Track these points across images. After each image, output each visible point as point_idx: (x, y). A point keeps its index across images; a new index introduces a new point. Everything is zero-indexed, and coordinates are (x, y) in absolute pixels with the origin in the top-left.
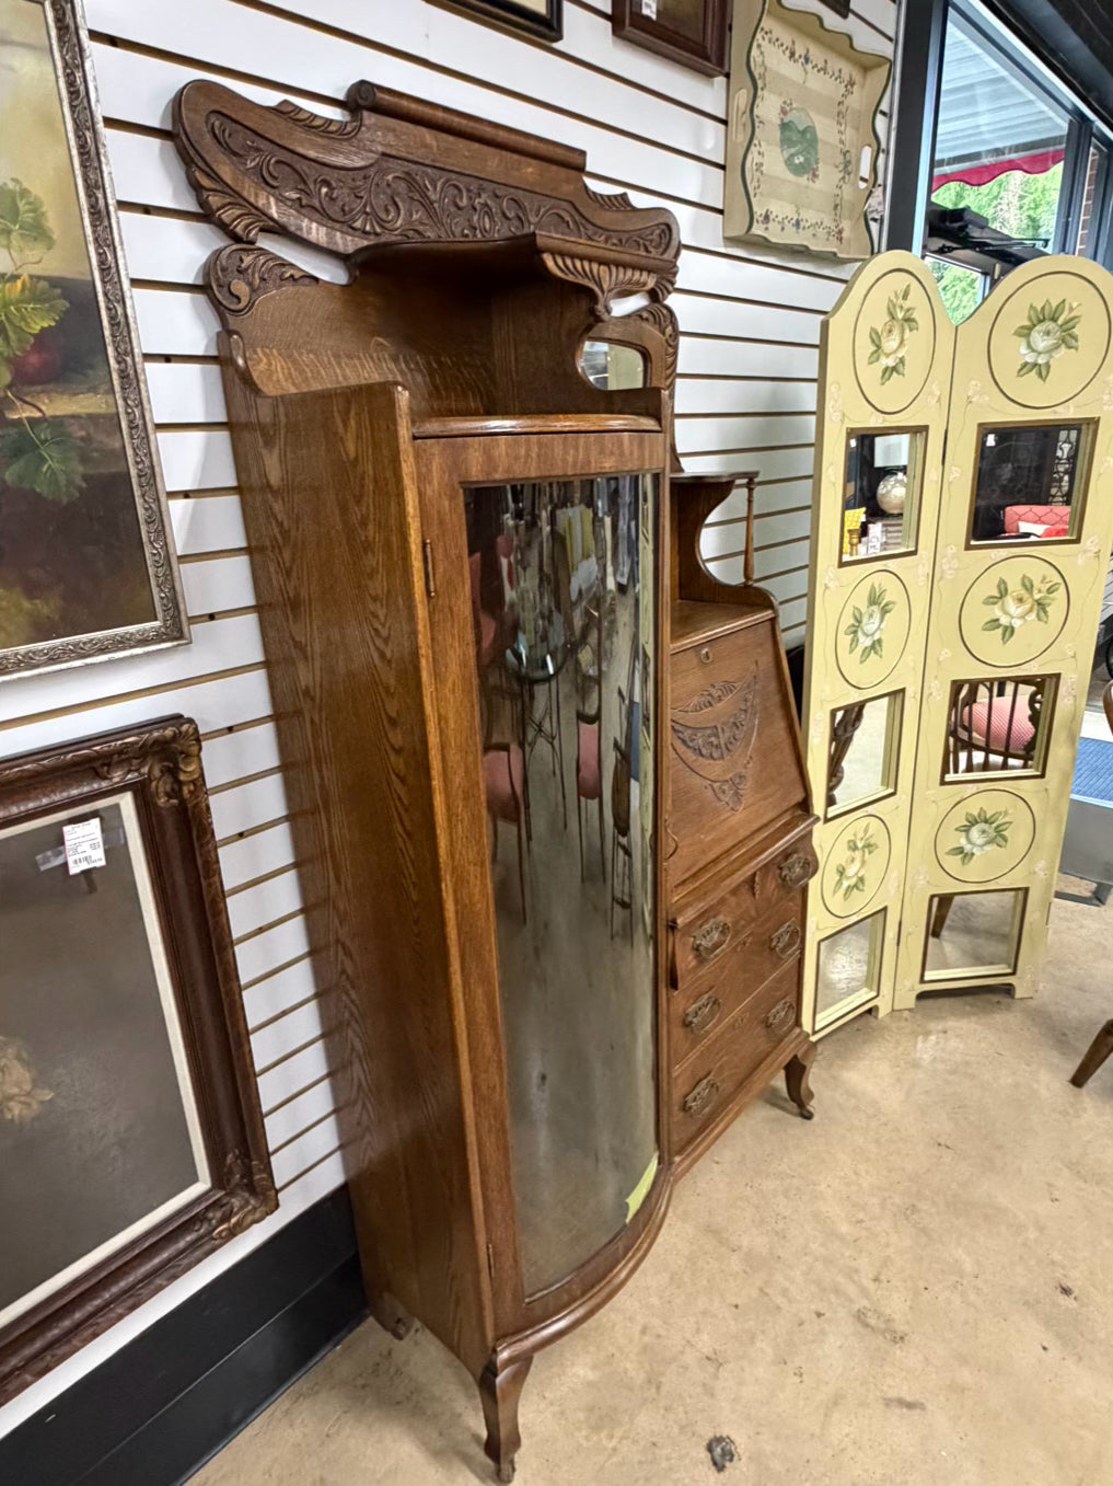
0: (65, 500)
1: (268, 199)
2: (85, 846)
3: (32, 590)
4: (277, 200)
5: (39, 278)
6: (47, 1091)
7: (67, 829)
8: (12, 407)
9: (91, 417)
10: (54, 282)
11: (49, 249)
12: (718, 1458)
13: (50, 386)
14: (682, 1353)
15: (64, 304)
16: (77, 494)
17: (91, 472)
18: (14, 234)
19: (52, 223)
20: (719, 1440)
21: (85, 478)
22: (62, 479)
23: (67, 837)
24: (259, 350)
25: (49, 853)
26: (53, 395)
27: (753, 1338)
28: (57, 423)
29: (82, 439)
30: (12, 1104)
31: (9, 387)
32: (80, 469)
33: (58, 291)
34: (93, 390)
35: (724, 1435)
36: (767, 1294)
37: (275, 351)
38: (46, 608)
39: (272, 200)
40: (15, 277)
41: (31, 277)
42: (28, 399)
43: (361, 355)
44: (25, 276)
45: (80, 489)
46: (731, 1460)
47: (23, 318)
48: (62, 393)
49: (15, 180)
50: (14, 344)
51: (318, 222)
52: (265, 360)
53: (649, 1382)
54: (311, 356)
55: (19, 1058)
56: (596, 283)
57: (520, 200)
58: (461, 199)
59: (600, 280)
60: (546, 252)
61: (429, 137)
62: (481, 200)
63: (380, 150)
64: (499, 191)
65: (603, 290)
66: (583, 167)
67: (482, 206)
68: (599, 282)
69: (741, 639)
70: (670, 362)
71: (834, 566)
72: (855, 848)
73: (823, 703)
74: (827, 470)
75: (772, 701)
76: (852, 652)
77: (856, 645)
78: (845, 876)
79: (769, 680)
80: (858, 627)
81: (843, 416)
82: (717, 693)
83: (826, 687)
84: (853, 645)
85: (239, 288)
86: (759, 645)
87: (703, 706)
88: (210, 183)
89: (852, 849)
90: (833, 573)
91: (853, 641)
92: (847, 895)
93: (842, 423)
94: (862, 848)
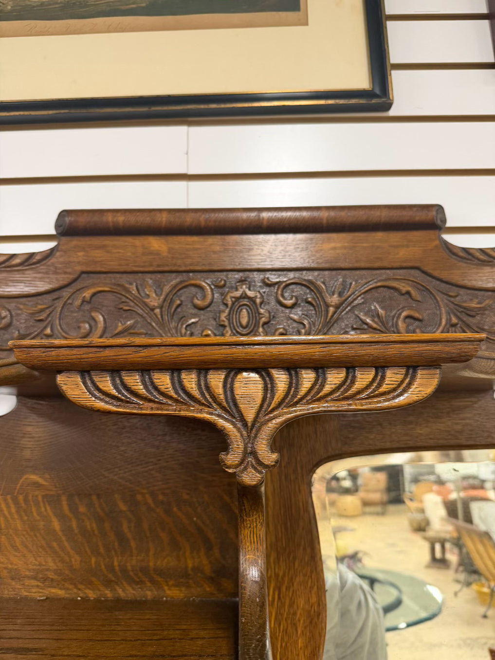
56: (223, 408)
57: (310, 281)
58: (204, 297)
59: (236, 405)
60: (60, 372)
61: (156, 244)
62: (238, 294)
63: (79, 268)
64: (274, 278)
65: (243, 420)
66: (439, 222)
67: (237, 299)
68: (232, 409)
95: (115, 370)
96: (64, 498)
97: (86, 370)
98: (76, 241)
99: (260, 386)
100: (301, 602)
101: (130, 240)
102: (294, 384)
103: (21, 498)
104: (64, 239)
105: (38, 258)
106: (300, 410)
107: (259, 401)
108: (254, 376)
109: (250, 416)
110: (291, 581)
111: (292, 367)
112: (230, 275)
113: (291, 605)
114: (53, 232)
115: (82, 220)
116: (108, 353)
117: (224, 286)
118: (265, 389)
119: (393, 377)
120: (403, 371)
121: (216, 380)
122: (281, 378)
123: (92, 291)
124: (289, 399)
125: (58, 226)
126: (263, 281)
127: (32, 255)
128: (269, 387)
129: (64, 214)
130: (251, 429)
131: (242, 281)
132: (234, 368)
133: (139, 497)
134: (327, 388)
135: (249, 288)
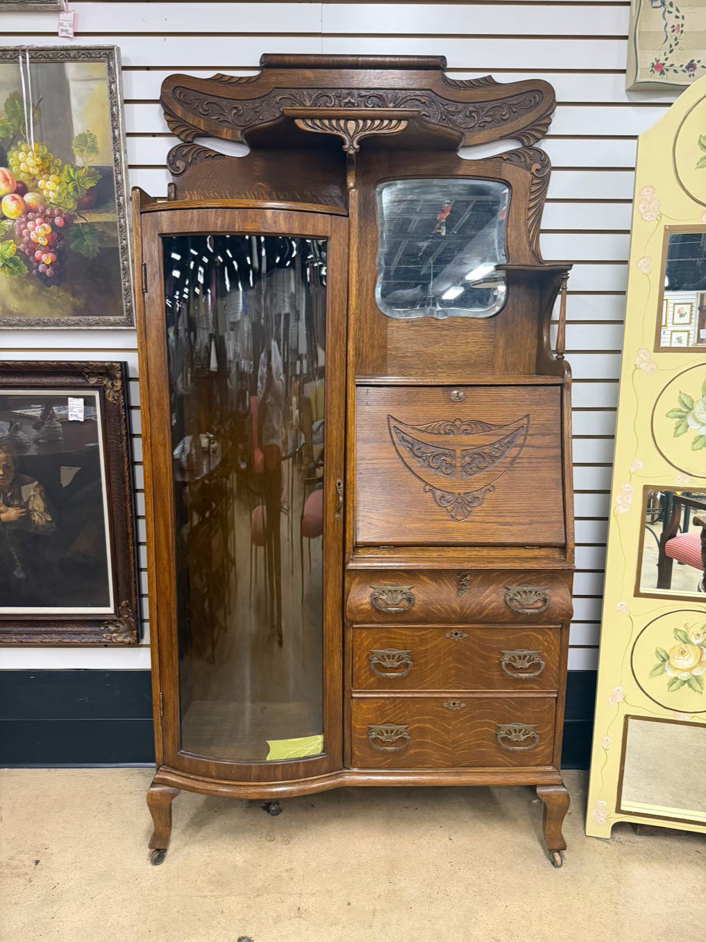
0: (91, 257)
1: (200, 121)
2: (76, 410)
3: (74, 294)
4: (205, 120)
5: (92, 167)
6: (49, 516)
7: (70, 399)
8: (76, 218)
9: (105, 222)
10: (97, 168)
11: (97, 155)
13: (90, 210)
15: (99, 177)
16: (96, 255)
17: (104, 246)
18: (85, 151)
19: (99, 145)
21: (100, 248)
22: (91, 249)
23: (69, 403)
24: (186, 192)
25: (62, 407)
26: (92, 214)
27: (335, 924)
28: (91, 225)
29: (101, 232)
30: (35, 513)
31: (76, 211)
32: (98, 245)
33: (98, 171)
34: (108, 211)
36: (374, 915)
37: (195, 192)
38: (79, 302)
39: (202, 120)
40: (83, 168)
41: (89, 167)
42: (82, 215)
43: (247, 192)
44: (87, 167)
45: (97, 253)
47: (84, 184)
48: (95, 213)
49: (87, 130)
50: (79, 194)
51: (227, 127)
52: (189, 197)
53: (258, 890)
54: (216, 194)
55: (40, 494)
56: (344, 132)
57: (380, 95)
58: (331, 103)
59: (347, 130)
60: (297, 118)
61: (308, 73)
62: (346, 101)
63: (271, 86)
64: (364, 93)
65: (350, 135)
66: (442, 66)
67: (347, 103)
68: (346, 131)
69: (509, 393)
70: (534, 190)
71: (647, 349)
72: (687, 641)
73: (634, 475)
74: (638, 263)
75: (543, 453)
76: (678, 436)
77: (686, 431)
78: (670, 665)
79: (544, 435)
80: (687, 413)
81: (661, 215)
82: (464, 427)
83: (638, 462)
84: (681, 429)
85: (180, 164)
86: (538, 404)
87: (442, 432)
88: (169, 118)
89: (682, 640)
90: (646, 356)
91: (680, 425)
92: (674, 687)
93: (659, 222)
94: (699, 645)
95: (312, 119)
96: (274, 193)
97: (303, 118)
98: (271, 71)
99: (355, 125)
100: (370, 236)
101: (295, 70)
102: (365, 125)
103: (256, 193)
104: (265, 70)
105: (253, 79)
107: (354, 128)
108: (354, 122)
109: (352, 134)
111: (365, 119)
112: (343, 91)
113: (365, 238)
114: (259, 65)
115: (275, 60)
116: (311, 112)
117: (340, 97)
118: (356, 127)
119: (394, 122)
120: (396, 121)
121: (342, 123)
122: (361, 122)
123: (280, 98)
124: (363, 129)
125: (261, 62)
126: (358, 94)
127: (250, 78)
128: (357, 126)
129: (265, 55)
130: (352, 138)
131: (349, 94)
132: (347, 119)
133: (305, 193)
134: (375, 126)
135: (352, 98)
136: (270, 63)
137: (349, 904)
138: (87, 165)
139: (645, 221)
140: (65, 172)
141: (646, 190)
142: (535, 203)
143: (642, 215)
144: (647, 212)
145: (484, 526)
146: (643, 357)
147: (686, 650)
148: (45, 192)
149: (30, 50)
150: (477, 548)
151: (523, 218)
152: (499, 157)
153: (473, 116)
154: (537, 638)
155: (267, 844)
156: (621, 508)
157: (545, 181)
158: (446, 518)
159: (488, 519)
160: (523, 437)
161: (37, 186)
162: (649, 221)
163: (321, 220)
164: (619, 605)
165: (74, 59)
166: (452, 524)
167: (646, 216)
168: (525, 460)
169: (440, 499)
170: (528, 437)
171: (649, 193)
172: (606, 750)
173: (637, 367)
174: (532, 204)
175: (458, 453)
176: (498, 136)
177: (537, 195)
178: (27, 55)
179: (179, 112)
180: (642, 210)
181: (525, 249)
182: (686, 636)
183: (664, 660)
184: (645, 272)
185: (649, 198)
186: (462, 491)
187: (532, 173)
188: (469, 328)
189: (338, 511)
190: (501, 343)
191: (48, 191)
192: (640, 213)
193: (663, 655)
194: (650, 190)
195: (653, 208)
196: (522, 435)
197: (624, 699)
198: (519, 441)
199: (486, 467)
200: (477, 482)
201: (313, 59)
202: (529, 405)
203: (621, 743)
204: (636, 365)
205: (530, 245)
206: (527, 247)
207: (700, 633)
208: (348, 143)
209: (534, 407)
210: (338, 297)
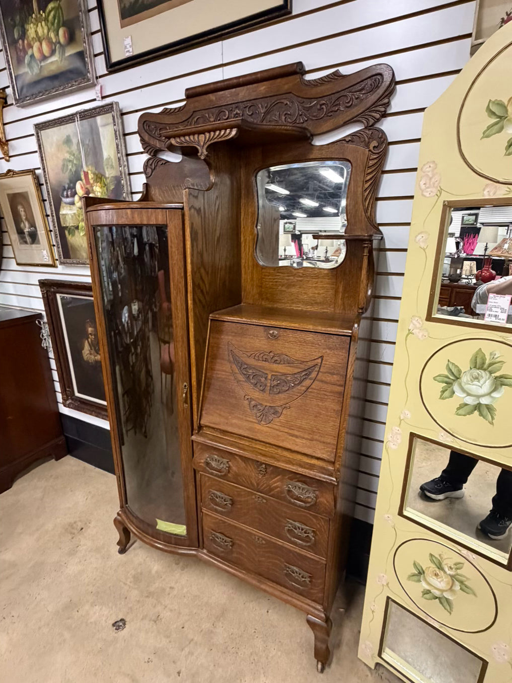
1: (156, 141)
5: (112, 177)
10: (114, 177)
11: (113, 170)
12: (118, 624)
14: (161, 604)
15: (115, 182)
18: (109, 168)
19: (113, 164)
20: (124, 624)
27: (168, 637)
33: (115, 179)
35: (126, 626)
36: (190, 643)
37: (157, 187)
40: (109, 178)
43: (181, 185)
46: (116, 629)
49: (109, 156)
53: (150, 593)
56: (197, 143)
60: (171, 138)
61: (212, 97)
62: (235, 113)
63: (192, 111)
68: (199, 143)
69: (310, 337)
70: (371, 165)
71: (420, 318)
72: (440, 568)
73: (402, 422)
74: (416, 237)
75: (330, 388)
76: (443, 399)
77: (451, 396)
78: (425, 580)
79: (333, 374)
80: (454, 380)
81: (441, 191)
82: (276, 358)
83: (407, 412)
84: (447, 394)
85: (149, 170)
86: (330, 348)
87: (261, 359)
88: (143, 142)
89: (436, 565)
90: (420, 323)
91: (446, 390)
92: (426, 596)
93: (439, 197)
94: (452, 576)
95: (179, 136)
97: (175, 137)
98: (190, 100)
101: (205, 96)
102: (210, 136)
104: (188, 100)
105: (182, 108)
106: (212, 142)
107: (203, 140)
108: (202, 135)
109: (202, 144)
110: (248, 203)
111: (209, 131)
114: (184, 97)
115: (191, 92)
116: (178, 132)
118: (205, 138)
119: (228, 131)
120: (230, 129)
121: (196, 137)
122: (207, 134)
123: (197, 118)
124: (209, 139)
125: (186, 95)
127: (180, 107)
129: (187, 90)
130: (203, 147)
131: (237, 107)
132: (199, 133)
134: (216, 136)
135: (239, 110)
136: (192, 94)
137: (183, 628)
138: (110, 176)
139: (425, 196)
140: (102, 181)
141: (428, 166)
142: (371, 176)
143: (422, 191)
144: (428, 188)
145: (278, 432)
146: (416, 323)
147: (440, 574)
148: (96, 193)
149: (80, 113)
150: (274, 447)
151: (360, 190)
152: (343, 140)
153: (323, 108)
154: (312, 521)
155: (174, 565)
156: (392, 444)
157: (383, 156)
158: (254, 421)
159: (282, 429)
160: (317, 373)
161: (93, 190)
162: (428, 197)
163: (160, 214)
164: (386, 516)
165: (99, 114)
166: (257, 427)
167: (427, 192)
168: (316, 391)
169: (254, 407)
170: (320, 373)
171: (430, 169)
172: (373, 612)
173: (410, 332)
174: (368, 178)
175: (269, 377)
176: (342, 123)
177: (373, 169)
178: (78, 116)
179: (146, 138)
180: (423, 187)
181: (362, 216)
182: (440, 564)
183: (420, 573)
184: (422, 245)
185: (430, 174)
186: (268, 404)
187: (370, 151)
188: (317, 277)
189: (186, 402)
190: (341, 289)
191: (97, 192)
192: (421, 189)
193: (420, 569)
194: (431, 166)
195: (434, 184)
196: (316, 371)
197: (387, 584)
198: (313, 375)
199: (287, 390)
200: (280, 399)
201: (212, 86)
202: (324, 349)
203: (383, 613)
204: (409, 330)
205: (366, 212)
206: (363, 213)
207: (452, 567)
208: (200, 151)
209: (328, 351)
210: (176, 265)
